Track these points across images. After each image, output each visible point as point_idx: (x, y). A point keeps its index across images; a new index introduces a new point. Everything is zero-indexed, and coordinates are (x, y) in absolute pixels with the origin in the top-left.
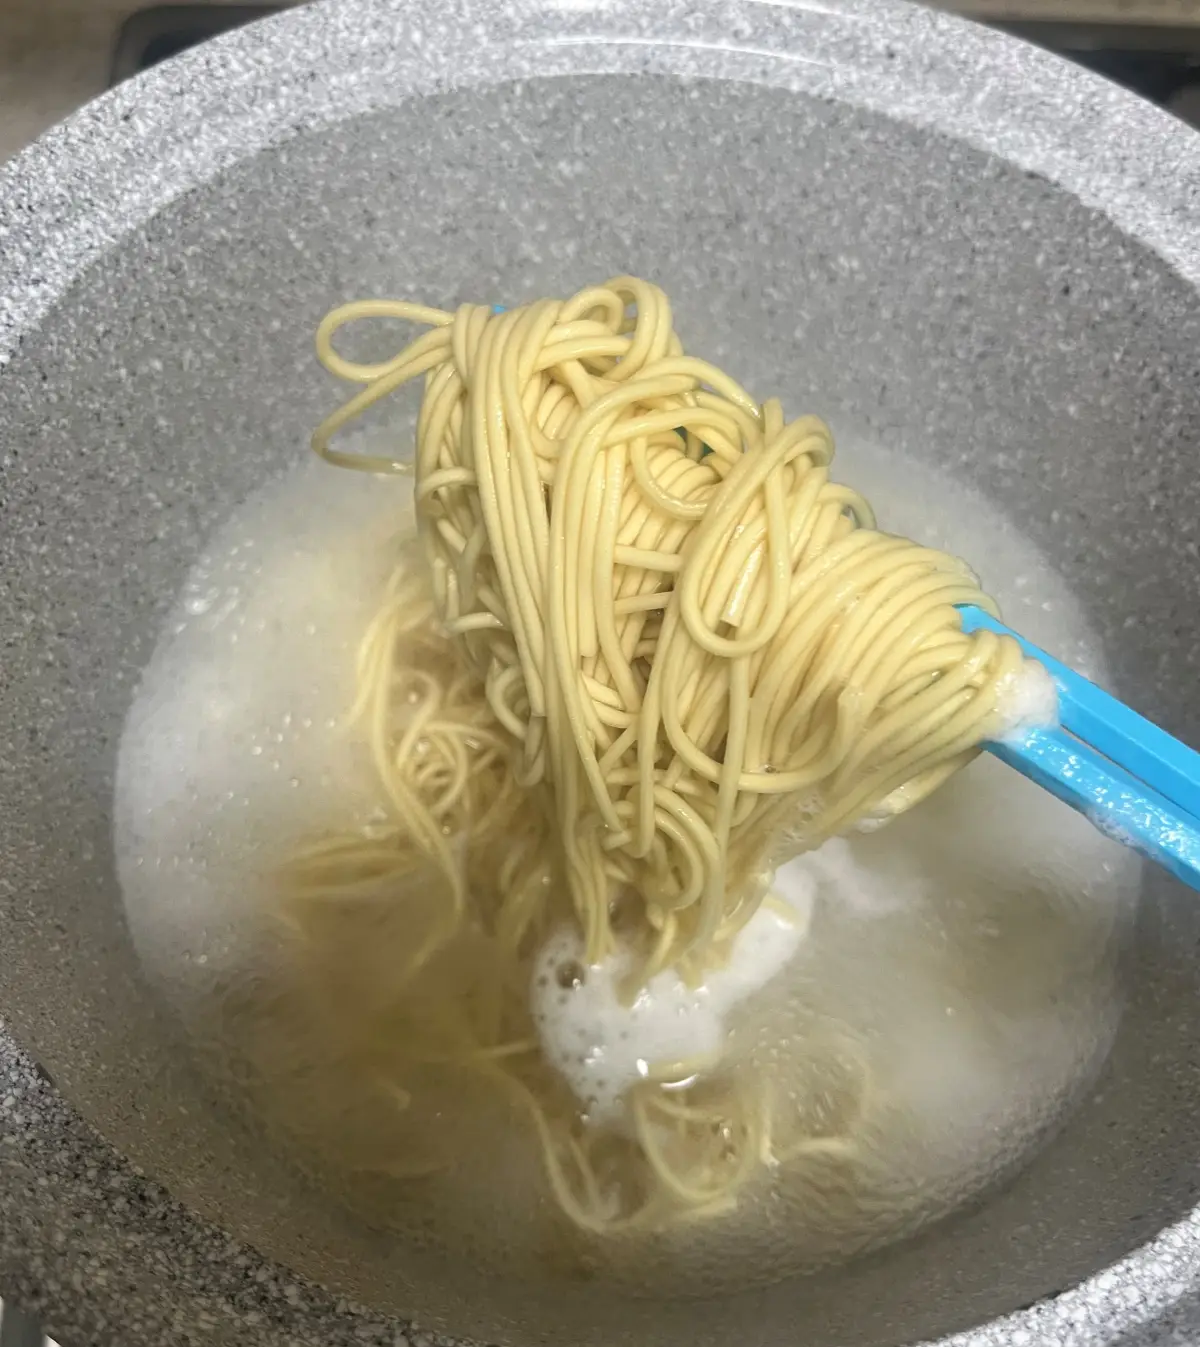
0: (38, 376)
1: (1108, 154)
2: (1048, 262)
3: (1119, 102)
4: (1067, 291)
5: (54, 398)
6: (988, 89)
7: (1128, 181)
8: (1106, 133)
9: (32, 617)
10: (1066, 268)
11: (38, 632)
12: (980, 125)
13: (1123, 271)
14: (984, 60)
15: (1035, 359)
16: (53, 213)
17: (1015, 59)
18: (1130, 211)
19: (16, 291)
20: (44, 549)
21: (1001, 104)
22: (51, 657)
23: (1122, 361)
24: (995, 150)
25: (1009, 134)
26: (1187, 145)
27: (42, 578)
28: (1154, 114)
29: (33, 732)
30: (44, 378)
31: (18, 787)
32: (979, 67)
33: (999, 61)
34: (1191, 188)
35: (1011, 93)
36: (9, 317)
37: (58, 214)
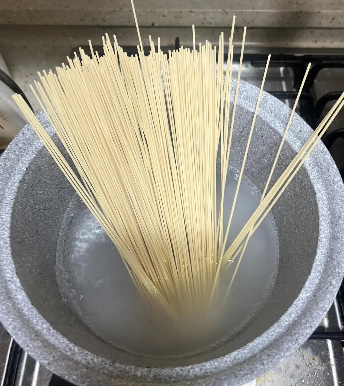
0: (41, 158)
1: (269, 109)
2: (258, 130)
3: (271, 98)
4: (262, 136)
5: (45, 162)
6: (244, 94)
7: (273, 115)
8: (268, 105)
9: (38, 206)
10: (262, 132)
11: (39, 209)
12: (243, 102)
13: (272, 134)
14: (243, 88)
15: (258, 149)
16: (46, 124)
17: (249, 88)
18: (273, 122)
19: (37, 141)
20: (41, 192)
21: (247, 98)
22: (42, 214)
23: (274, 152)
24: (245, 107)
25: (249, 104)
26: (284, 108)
27: (41, 198)
28: (278, 101)
29: (37, 231)
30: (43, 158)
31: (33, 243)
32: (242, 90)
33: (246, 89)
34: (285, 118)
35: (249, 95)
36: (36, 146)
37: (47, 125)
